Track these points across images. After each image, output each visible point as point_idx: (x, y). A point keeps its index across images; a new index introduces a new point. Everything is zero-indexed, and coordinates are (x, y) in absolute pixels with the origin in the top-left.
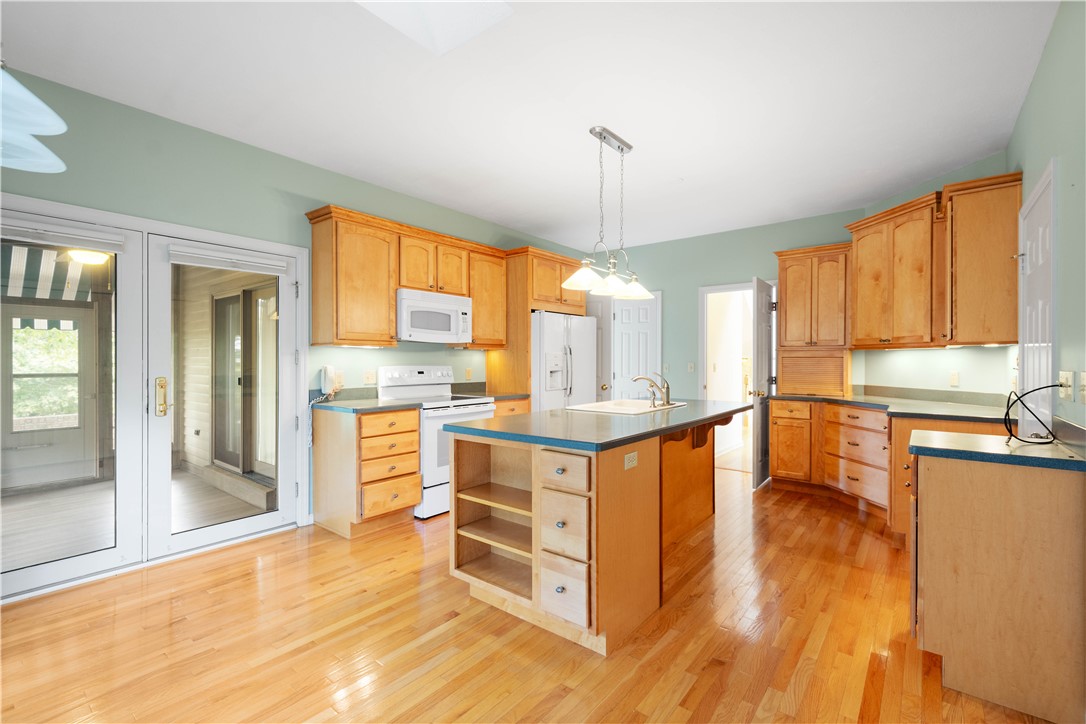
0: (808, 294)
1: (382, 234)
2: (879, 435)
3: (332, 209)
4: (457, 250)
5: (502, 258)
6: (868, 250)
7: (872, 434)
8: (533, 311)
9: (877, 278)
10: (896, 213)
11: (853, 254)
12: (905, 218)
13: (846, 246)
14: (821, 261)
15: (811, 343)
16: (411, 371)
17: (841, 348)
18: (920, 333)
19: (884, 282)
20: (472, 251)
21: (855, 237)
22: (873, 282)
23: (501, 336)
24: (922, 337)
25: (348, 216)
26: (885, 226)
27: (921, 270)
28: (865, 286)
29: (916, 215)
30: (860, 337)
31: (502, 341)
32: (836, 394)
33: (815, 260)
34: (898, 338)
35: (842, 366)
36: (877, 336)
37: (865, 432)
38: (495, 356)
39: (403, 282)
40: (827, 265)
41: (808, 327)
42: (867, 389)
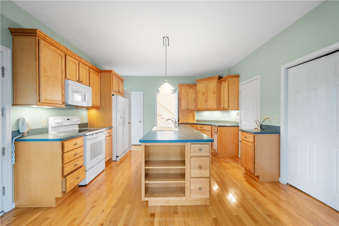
0: (187, 97)
1: (59, 52)
2: (209, 131)
3: (38, 32)
4: (86, 66)
5: (98, 72)
6: (201, 87)
7: (207, 131)
8: (113, 95)
9: (204, 94)
10: (208, 79)
11: (197, 87)
12: (211, 81)
13: (195, 85)
14: (189, 88)
15: (187, 109)
16: (65, 119)
17: (194, 111)
18: (215, 107)
19: (205, 95)
20: (90, 68)
21: (197, 83)
22: (203, 95)
23: (99, 104)
24: (215, 108)
25: (44, 38)
26: (206, 82)
27: (214, 93)
28: (200, 96)
29: (213, 80)
30: (199, 108)
31: (99, 106)
32: (193, 122)
33: (188, 87)
34: (209, 108)
35: (194, 115)
36: (204, 108)
37: (205, 131)
38: (93, 112)
39: (68, 77)
40: (191, 89)
41: (187, 105)
42: (197, 121)
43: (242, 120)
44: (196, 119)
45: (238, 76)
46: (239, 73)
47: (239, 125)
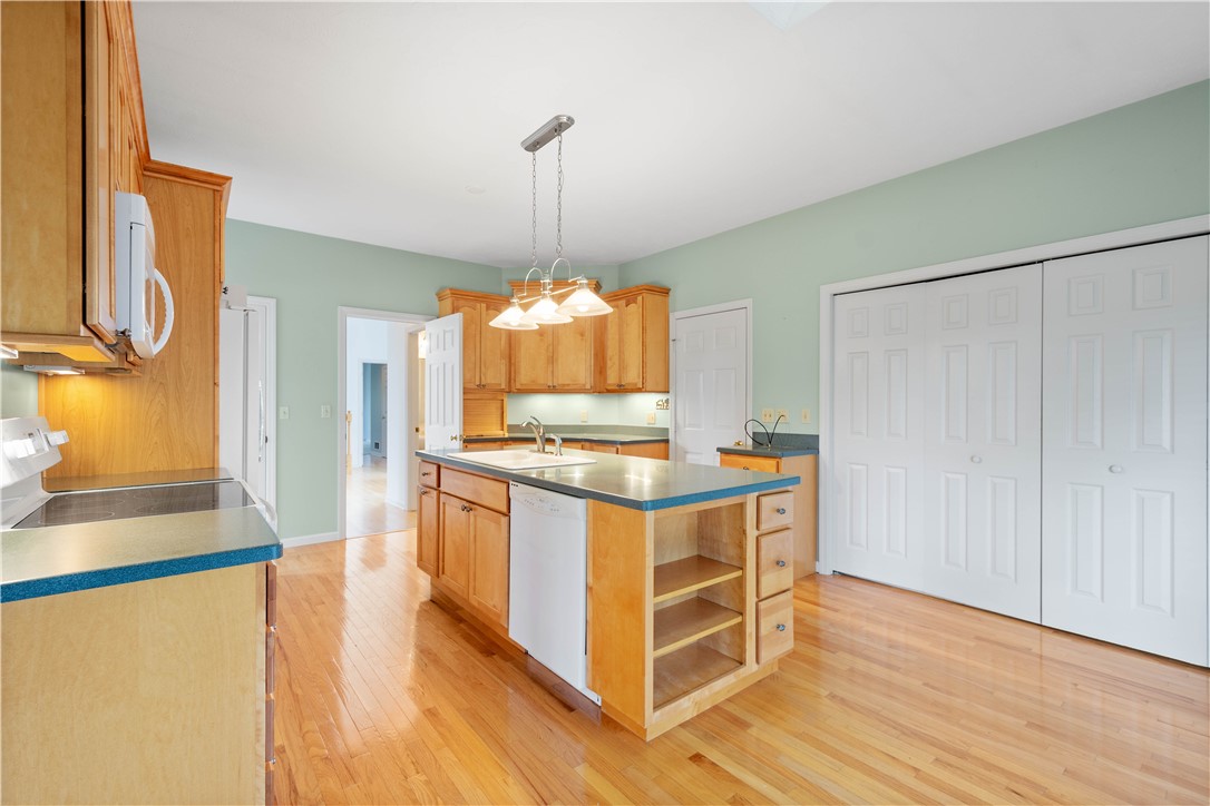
0: (478, 339)
13: (507, 300)
14: (488, 308)
15: (481, 386)
17: (503, 392)
18: (584, 381)
19: (549, 338)
24: (585, 385)
28: (530, 339)
30: (524, 382)
32: (499, 433)
33: (484, 305)
34: (564, 385)
35: (503, 408)
36: (542, 381)
40: (492, 313)
41: (478, 370)
42: (511, 428)
43: (680, 421)
44: (509, 420)
45: (665, 292)
46: (666, 283)
47: (671, 437)
